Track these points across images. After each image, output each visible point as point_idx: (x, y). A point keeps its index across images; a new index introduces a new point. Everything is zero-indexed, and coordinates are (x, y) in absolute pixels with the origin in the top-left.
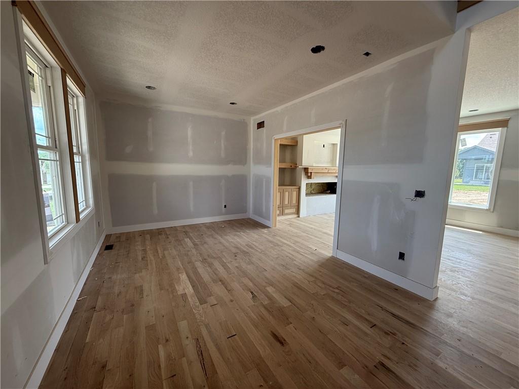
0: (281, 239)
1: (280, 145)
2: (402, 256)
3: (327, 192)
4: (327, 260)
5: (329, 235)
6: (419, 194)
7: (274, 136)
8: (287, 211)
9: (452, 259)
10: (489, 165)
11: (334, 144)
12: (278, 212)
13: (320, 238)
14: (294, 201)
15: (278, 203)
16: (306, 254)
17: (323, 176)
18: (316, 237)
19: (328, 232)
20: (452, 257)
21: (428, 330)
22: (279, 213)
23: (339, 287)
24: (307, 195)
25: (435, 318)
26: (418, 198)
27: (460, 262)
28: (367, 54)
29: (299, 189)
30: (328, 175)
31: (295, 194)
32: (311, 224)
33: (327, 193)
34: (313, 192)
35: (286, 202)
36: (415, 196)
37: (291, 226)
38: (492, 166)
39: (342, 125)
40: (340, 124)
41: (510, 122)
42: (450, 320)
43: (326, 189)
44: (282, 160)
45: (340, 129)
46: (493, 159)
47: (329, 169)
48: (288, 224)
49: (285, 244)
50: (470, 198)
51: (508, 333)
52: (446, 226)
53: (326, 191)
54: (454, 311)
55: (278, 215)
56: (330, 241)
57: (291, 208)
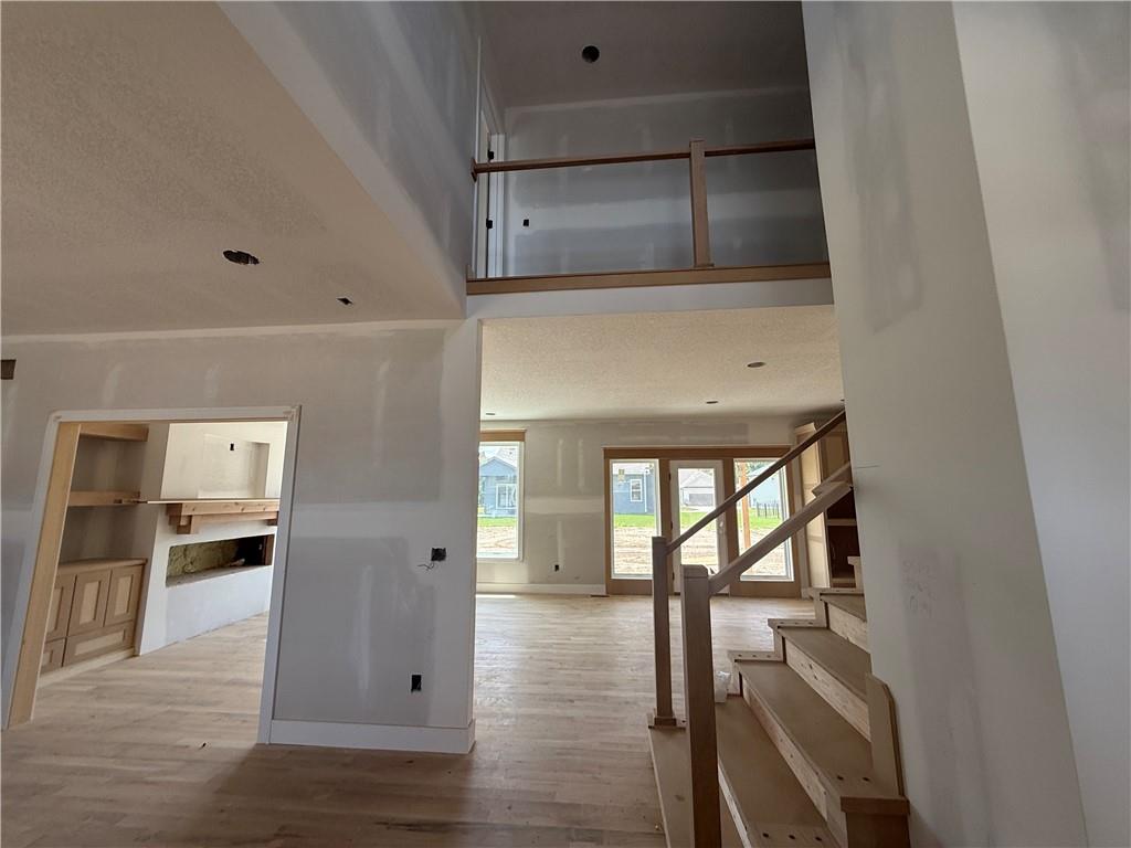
0: (53, 761)
1: (81, 436)
2: (416, 682)
3: (237, 562)
4: (243, 763)
5: (246, 684)
6: (438, 555)
7: (58, 414)
8: (82, 648)
9: (487, 655)
10: (511, 485)
11: (259, 445)
12: (43, 659)
13: (216, 704)
14: (121, 607)
15: (48, 626)
16: (165, 773)
17: (226, 523)
18: (202, 704)
19: (243, 676)
20: (487, 652)
21: (467, 820)
22: (46, 662)
23: (283, 828)
24: (172, 579)
25: (475, 786)
26: (437, 562)
27: (495, 659)
28: (346, 301)
29: (144, 567)
30: (244, 518)
31: (124, 586)
32: (184, 668)
33: (235, 566)
34: (190, 568)
35: (86, 616)
36: (433, 559)
37: (100, 698)
38: (516, 487)
39: (289, 416)
40: (285, 413)
41: (526, 435)
42: (495, 776)
43: (233, 555)
44: (81, 483)
45: (286, 423)
46: (515, 477)
47: (246, 505)
48: (90, 693)
49: (74, 771)
50: (496, 540)
51: (558, 754)
52: (477, 596)
53: (236, 559)
54: (497, 755)
55: (45, 670)
56: (253, 701)
57: (105, 634)
